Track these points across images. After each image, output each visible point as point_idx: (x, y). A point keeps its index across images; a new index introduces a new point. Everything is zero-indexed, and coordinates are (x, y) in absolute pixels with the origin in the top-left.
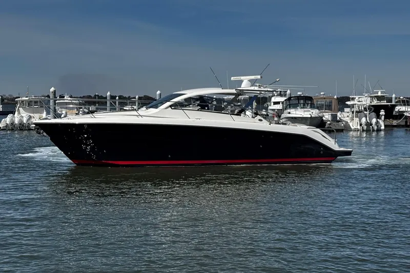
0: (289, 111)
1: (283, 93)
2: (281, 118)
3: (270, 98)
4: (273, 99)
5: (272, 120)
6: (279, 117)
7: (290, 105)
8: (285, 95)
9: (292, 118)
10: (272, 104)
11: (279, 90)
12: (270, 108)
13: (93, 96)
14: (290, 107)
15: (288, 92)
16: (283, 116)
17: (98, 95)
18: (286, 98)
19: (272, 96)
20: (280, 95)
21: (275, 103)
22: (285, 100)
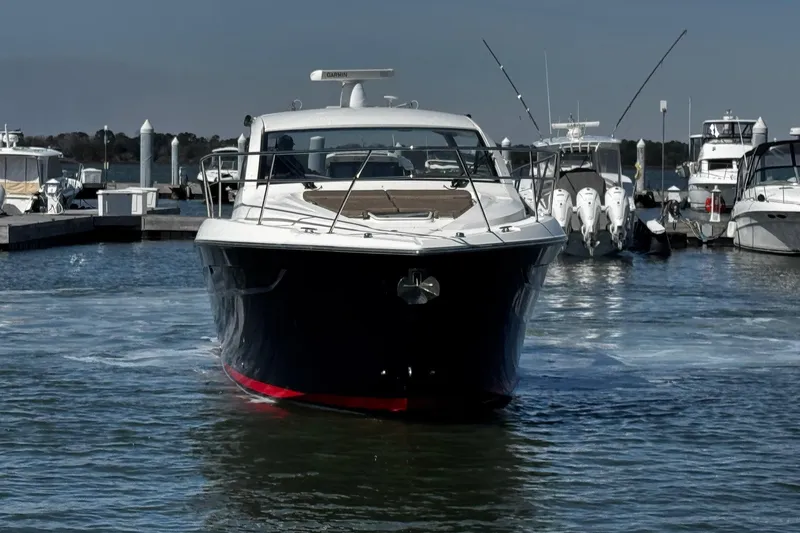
0: (759, 190)
1: (739, 130)
2: (734, 214)
3: (698, 145)
4: (709, 151)
5: (703, 223)
6: (726, 210)
7: (763, 170)
8: (748, 138)
9: (771, 215)
10: (705, 166)
11: (726, 119)
12: (695, 179)
13: (91, 133)
14: (763, 179)
15: (759, 126)
16: (740, 207)
17: (109, 133)
18: (749, 148)
19: (705, 140)
20: (732, 135)
21: (716, 164)
22: (748, 154)
